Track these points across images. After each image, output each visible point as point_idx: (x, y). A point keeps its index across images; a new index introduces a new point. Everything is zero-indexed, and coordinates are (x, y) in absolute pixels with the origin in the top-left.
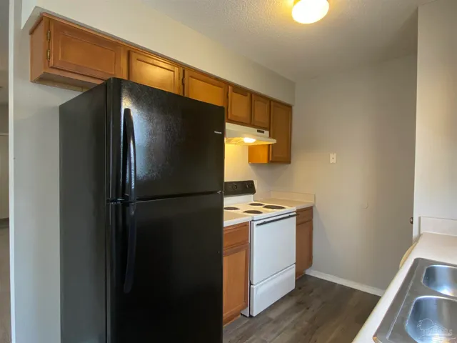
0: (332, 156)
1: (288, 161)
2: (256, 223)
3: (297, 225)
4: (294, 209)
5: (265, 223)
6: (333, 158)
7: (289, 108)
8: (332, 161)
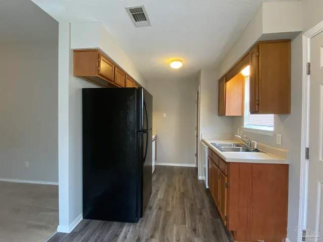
0: (164, 114)
4: (155, 136)
8: (164, 116)
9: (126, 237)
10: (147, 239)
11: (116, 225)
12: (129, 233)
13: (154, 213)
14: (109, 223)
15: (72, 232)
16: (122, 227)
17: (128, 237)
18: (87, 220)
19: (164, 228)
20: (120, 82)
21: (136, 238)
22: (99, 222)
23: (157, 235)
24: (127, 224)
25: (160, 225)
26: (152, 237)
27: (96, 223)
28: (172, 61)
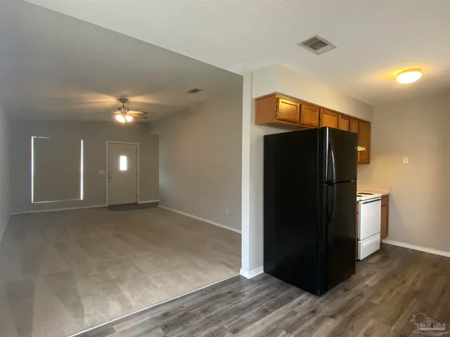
0: (405, 159)
1: (368, 163)
2: (362, 202)
3: (382, 206)
4: (380, 195)
5: (367, 202)
6: (406, 160)
7: (368, 124)
8: (405, 162)
9: (300, 304)
10: (324, 316)
11: (294, 289)
12: (305, 302)
13: (349, 297)
14: (287, 285)
15: (251, 279)
16: (299, 294)
17: (303, 305)
18: (267, 275)
19: (353, 315)
20: (310, 120)
21: (312, 310)
22: (278, 280)
23: (340, 318)
24: (307, 293)
25: (350, 312)
26: (332, 317)
27: (274, 280)
28: (399, 74)
